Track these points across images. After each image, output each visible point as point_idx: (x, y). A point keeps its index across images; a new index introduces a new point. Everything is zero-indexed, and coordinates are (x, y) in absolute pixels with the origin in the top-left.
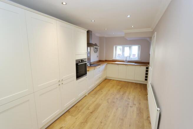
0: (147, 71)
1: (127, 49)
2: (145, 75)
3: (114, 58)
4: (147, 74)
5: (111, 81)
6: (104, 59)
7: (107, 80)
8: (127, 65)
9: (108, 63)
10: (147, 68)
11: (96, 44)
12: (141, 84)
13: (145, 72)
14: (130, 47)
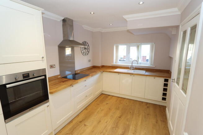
0: (166, 85)
1: (133, 49)
2: (161, 92)
3: (115, 63)
4: (165, 90)
5: (110, 97)
6: (100, 65)
7: (104, 95)
8: (133, 74)
9: (103, 71)
10: (166, 80)
11: (85, 42)
12: (155, 105)
13: (162, 87)
14: (138, 47)
